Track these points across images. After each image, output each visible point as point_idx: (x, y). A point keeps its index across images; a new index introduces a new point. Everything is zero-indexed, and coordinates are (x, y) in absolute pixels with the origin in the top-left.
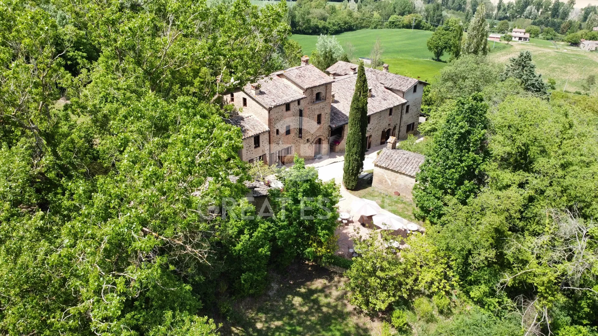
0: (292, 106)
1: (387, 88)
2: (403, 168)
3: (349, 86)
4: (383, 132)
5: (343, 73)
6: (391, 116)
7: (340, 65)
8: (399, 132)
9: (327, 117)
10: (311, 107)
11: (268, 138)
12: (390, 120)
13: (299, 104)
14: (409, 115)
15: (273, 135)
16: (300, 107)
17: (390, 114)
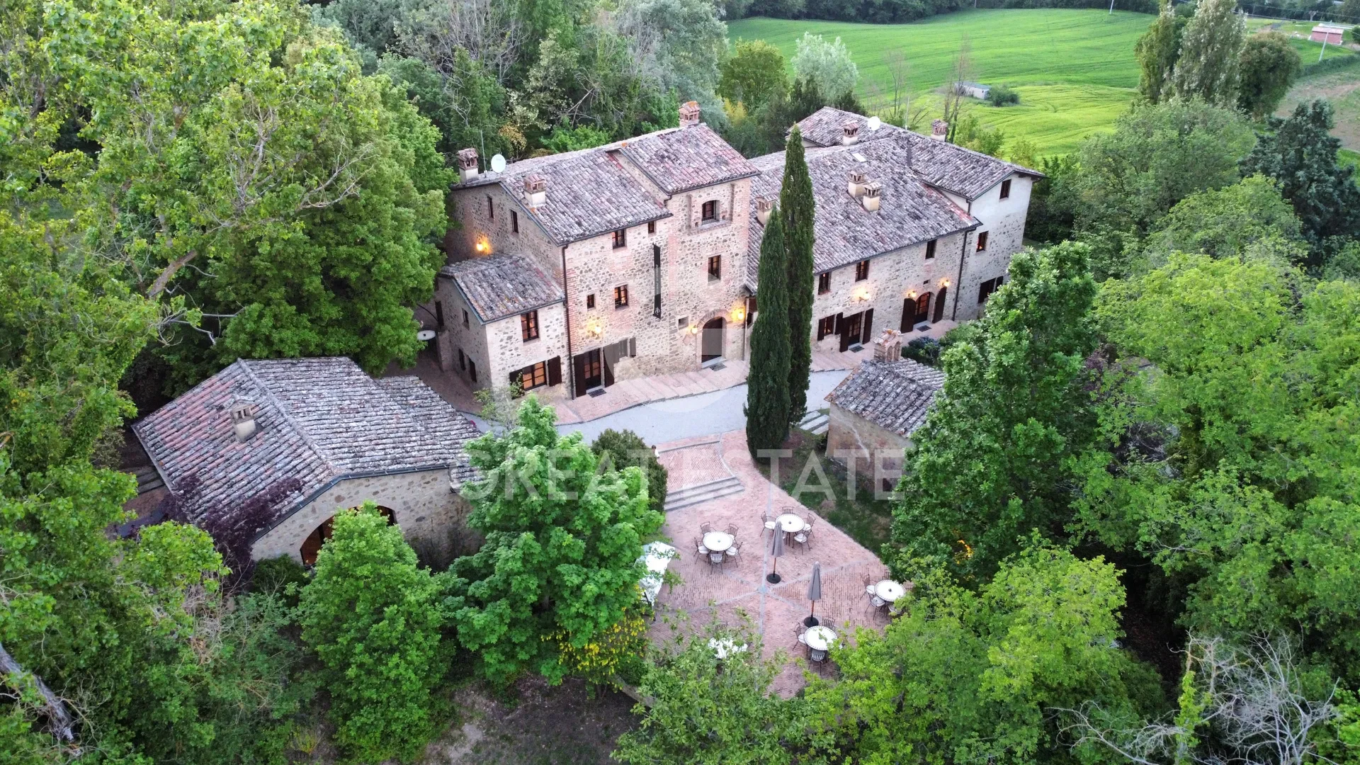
0: (630, 235)
1: (929, 186)
2: (901, 420)
3: (826, 177)
4: (908, 302)
5: (826, 141)
6: (931, 261)
7: (825, 119)
8: (956, 300)
9: (737, 263)
10: (688, 238)
11: (562, 317)
12: (928, 272)
13: (652, 229)
14: (986, 257)
15: (578, 308)
16: (657, 239)
17: (930, 254)
